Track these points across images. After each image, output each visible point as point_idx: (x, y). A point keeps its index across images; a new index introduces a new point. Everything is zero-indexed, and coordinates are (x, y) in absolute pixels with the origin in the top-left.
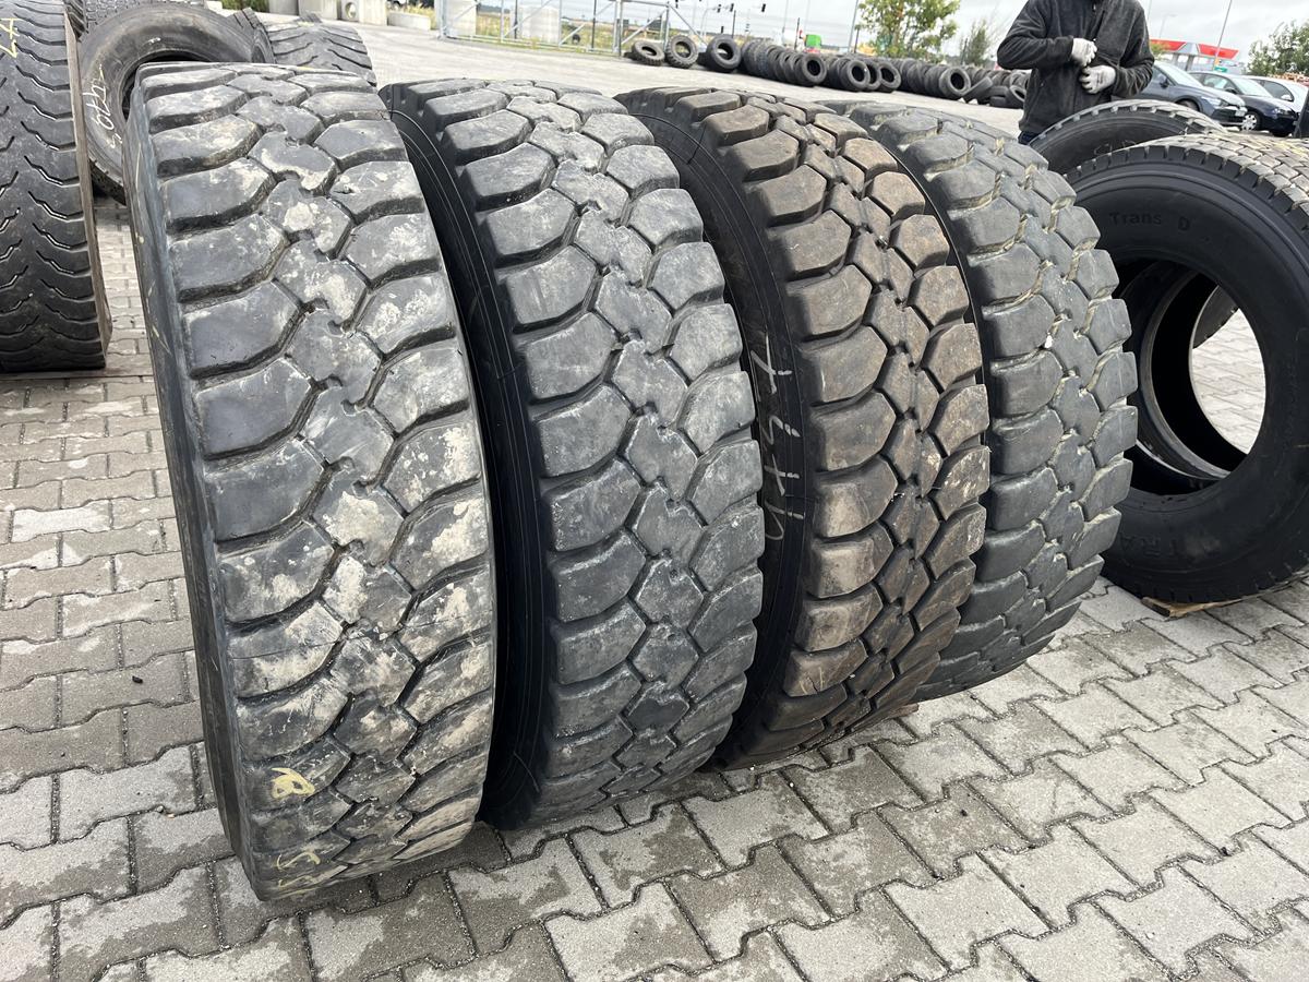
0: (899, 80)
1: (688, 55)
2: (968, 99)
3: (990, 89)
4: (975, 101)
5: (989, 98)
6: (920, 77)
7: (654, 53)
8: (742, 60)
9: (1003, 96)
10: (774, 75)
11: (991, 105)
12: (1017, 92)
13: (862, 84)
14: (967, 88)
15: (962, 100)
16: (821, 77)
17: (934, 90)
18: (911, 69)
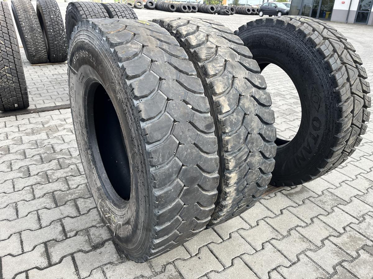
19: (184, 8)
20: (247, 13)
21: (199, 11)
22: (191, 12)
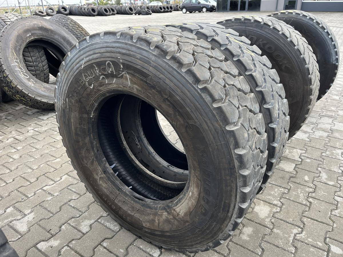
0: (116, 11)
1: (53, 12)
2: (136, 14)
3: (140, 11)
4: (137, 14)
5: (141, 13)
6: (120, 10)
7: (43, 13)
8: (70, 11)
9: (144, 12)
10: (82, 14)
11: (142, 15)
12: (148, 10)
13: (108, 13)
14: (134, 12)
15: (134, 14)
16: (96, 13)
17: (126, 13)
18: (117, 8)
19: (106, 10)
20: (160, 11)
21: (118, 13)
22: (112, 15)
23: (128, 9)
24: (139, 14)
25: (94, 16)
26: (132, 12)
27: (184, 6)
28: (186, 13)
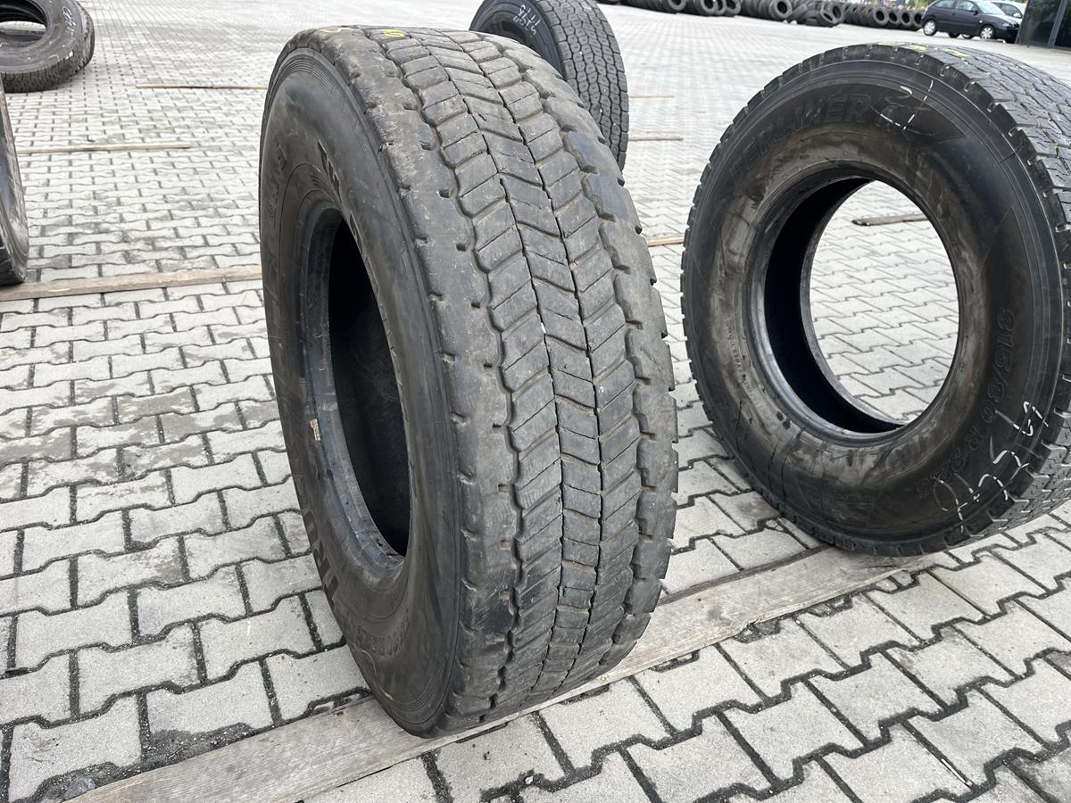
19: (708, 2)
21: (744, 13)
22: (724, 15)
23: (773, 7)
24: (799, 23)
25: (674, 12)
26: (781, 15)
27: (933, 16)
28: (933, 34)
